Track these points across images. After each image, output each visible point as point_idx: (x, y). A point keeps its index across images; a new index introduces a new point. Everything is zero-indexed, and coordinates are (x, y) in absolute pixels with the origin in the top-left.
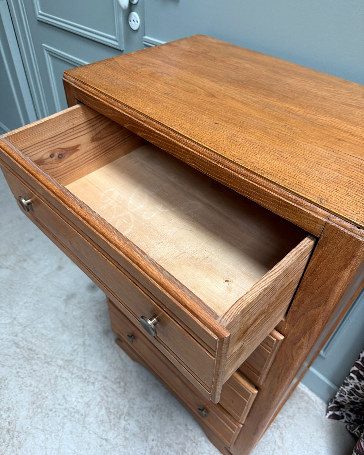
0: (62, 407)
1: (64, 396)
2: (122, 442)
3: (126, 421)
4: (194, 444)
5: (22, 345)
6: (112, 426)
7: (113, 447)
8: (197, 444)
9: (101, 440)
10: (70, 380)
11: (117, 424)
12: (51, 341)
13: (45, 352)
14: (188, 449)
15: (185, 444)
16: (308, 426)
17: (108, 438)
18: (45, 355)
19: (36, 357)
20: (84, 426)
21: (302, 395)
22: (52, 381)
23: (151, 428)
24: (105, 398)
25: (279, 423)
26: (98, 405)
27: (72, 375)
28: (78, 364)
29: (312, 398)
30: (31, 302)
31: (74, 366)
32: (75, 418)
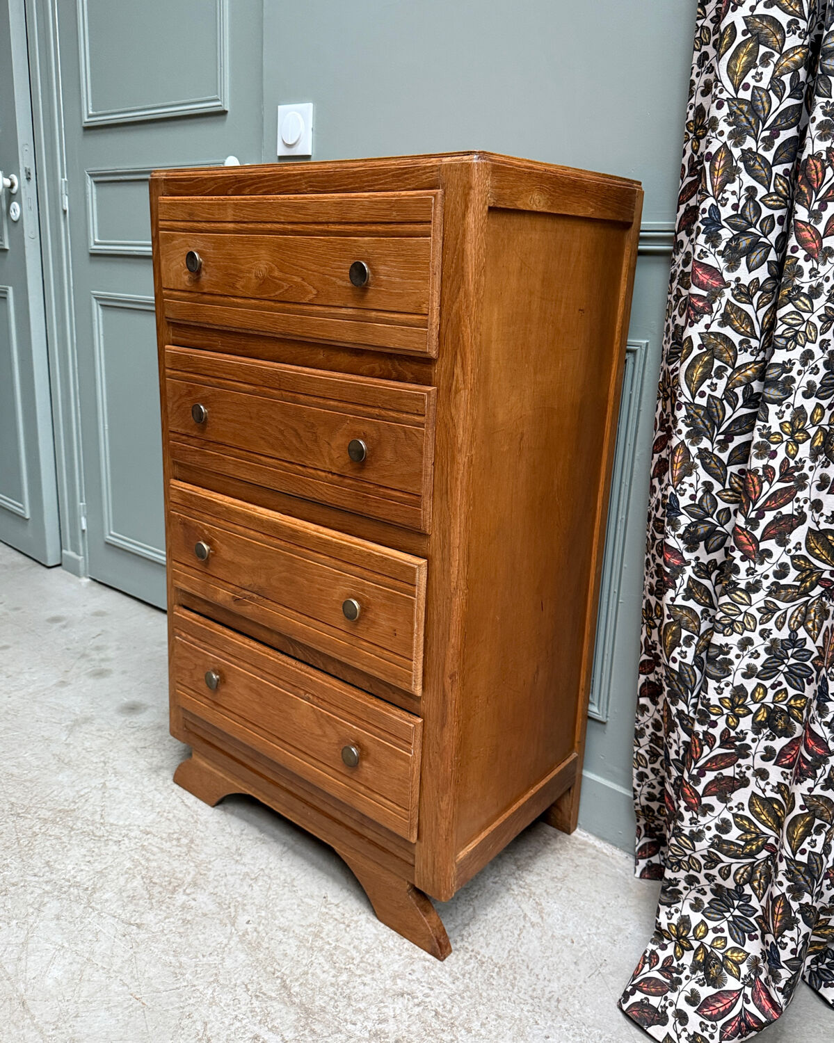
0: (41, 879)
1: (48, 862)
2: (175, 927)
3: (189, 895)
4: (342, 926)
6: (155, 904)
7: (155, 936)
8: (348, 926)
9: (126, 926)
10: (65, 839)
11: (168, 900)
12: (28, 784)
14: (328, 934)
15: (321, 926)
16: (596, 891)
17: (145, 922)
20: (88, 906)
21: (583, 847)
22: (24, 842)
23: (245, 905)
24: (143, 862)
25: (532, 888)
26: (127, 873)
27: (70, 831)
28: (86, 816)
29: (605, 851)
31: (78, 818)
32: (69, 895)
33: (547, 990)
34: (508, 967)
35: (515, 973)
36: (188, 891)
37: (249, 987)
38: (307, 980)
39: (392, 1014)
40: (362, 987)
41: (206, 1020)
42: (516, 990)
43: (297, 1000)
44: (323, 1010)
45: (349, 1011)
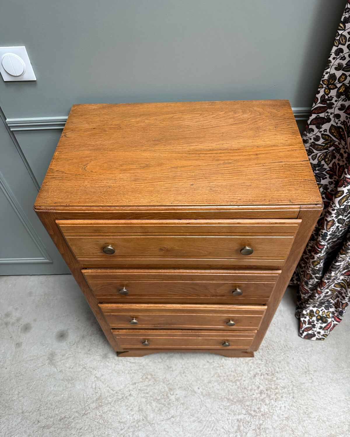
0: (126, 429)
1: (119, 422)
2: (182, 408)
3: (173, 394)
4: (222, 368)
5: (51, 423)
6: (168, 406)
7: (181, 416)
8: (223, 366)
9: (169, 420)
10: (113, 409)
11: (170, 402)
12: (70, 400)
13: (74, 410)
14: (221, 373)
15: (217, 372)
17: (173, 414)
18: (77, 412)
19: (71, 420)
20: (151, 424)
22: (101, 422)
23: (191, 384)
24: (147, 395)
26: (147, 403)
27: (111, 405)
28: (107, 394)
30: (23, 390)
31: (106, 398)
32: (141, 426)
33: (282, 345)
34: (268, 345)
35: (271, 345)
36: (172, 393)
37: (221, 407)
38: (231, 392)
39: (258, 384)
40: (245, 382)
41: (222, 427)
42: (276, 351)
43: (235, 401)
44: (243, 397)
45: (249, 392)
